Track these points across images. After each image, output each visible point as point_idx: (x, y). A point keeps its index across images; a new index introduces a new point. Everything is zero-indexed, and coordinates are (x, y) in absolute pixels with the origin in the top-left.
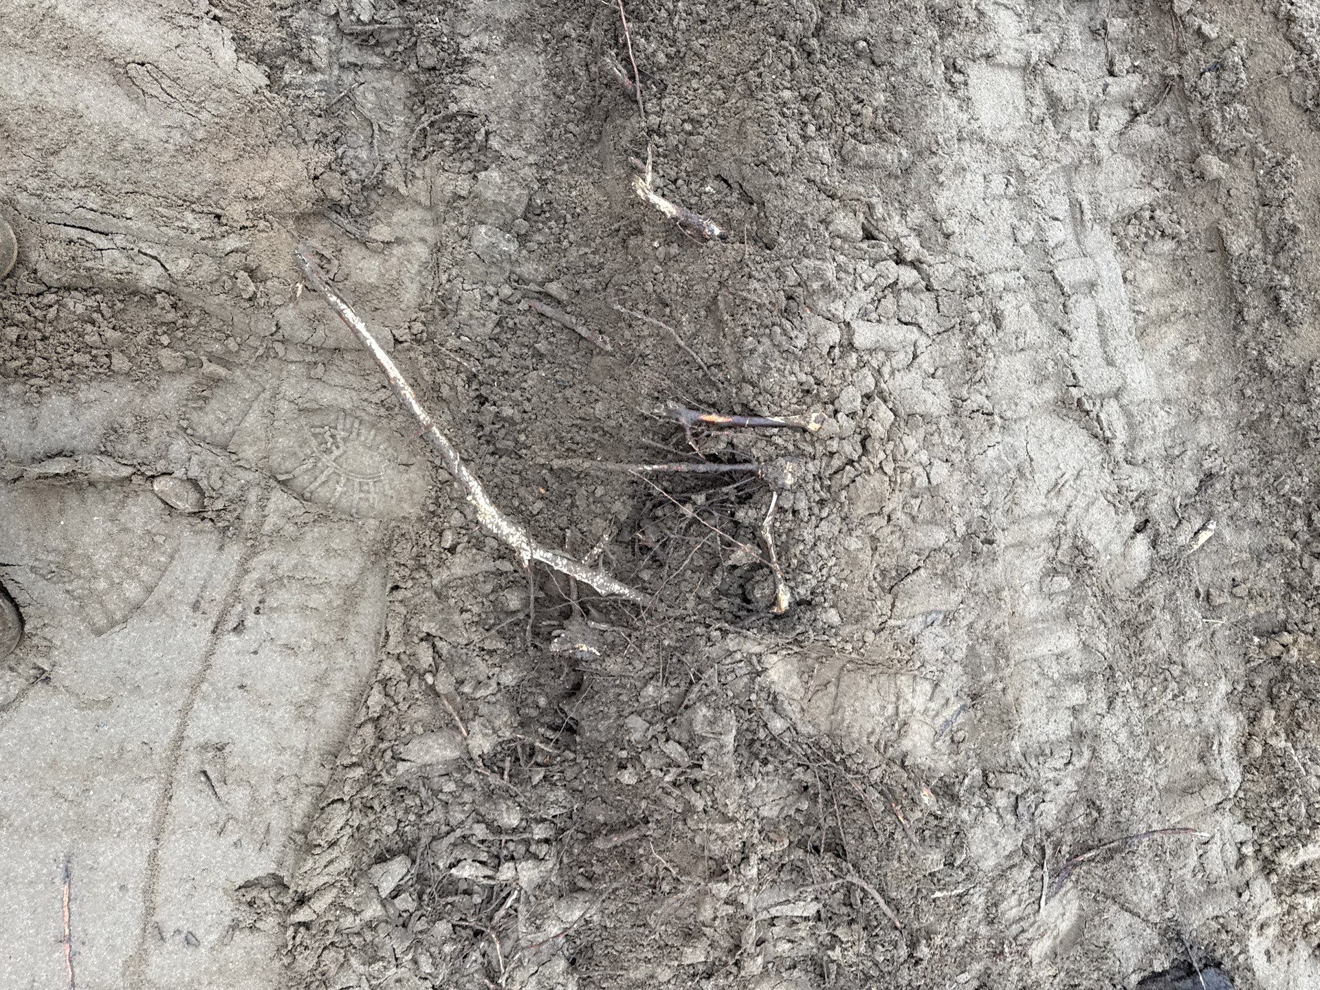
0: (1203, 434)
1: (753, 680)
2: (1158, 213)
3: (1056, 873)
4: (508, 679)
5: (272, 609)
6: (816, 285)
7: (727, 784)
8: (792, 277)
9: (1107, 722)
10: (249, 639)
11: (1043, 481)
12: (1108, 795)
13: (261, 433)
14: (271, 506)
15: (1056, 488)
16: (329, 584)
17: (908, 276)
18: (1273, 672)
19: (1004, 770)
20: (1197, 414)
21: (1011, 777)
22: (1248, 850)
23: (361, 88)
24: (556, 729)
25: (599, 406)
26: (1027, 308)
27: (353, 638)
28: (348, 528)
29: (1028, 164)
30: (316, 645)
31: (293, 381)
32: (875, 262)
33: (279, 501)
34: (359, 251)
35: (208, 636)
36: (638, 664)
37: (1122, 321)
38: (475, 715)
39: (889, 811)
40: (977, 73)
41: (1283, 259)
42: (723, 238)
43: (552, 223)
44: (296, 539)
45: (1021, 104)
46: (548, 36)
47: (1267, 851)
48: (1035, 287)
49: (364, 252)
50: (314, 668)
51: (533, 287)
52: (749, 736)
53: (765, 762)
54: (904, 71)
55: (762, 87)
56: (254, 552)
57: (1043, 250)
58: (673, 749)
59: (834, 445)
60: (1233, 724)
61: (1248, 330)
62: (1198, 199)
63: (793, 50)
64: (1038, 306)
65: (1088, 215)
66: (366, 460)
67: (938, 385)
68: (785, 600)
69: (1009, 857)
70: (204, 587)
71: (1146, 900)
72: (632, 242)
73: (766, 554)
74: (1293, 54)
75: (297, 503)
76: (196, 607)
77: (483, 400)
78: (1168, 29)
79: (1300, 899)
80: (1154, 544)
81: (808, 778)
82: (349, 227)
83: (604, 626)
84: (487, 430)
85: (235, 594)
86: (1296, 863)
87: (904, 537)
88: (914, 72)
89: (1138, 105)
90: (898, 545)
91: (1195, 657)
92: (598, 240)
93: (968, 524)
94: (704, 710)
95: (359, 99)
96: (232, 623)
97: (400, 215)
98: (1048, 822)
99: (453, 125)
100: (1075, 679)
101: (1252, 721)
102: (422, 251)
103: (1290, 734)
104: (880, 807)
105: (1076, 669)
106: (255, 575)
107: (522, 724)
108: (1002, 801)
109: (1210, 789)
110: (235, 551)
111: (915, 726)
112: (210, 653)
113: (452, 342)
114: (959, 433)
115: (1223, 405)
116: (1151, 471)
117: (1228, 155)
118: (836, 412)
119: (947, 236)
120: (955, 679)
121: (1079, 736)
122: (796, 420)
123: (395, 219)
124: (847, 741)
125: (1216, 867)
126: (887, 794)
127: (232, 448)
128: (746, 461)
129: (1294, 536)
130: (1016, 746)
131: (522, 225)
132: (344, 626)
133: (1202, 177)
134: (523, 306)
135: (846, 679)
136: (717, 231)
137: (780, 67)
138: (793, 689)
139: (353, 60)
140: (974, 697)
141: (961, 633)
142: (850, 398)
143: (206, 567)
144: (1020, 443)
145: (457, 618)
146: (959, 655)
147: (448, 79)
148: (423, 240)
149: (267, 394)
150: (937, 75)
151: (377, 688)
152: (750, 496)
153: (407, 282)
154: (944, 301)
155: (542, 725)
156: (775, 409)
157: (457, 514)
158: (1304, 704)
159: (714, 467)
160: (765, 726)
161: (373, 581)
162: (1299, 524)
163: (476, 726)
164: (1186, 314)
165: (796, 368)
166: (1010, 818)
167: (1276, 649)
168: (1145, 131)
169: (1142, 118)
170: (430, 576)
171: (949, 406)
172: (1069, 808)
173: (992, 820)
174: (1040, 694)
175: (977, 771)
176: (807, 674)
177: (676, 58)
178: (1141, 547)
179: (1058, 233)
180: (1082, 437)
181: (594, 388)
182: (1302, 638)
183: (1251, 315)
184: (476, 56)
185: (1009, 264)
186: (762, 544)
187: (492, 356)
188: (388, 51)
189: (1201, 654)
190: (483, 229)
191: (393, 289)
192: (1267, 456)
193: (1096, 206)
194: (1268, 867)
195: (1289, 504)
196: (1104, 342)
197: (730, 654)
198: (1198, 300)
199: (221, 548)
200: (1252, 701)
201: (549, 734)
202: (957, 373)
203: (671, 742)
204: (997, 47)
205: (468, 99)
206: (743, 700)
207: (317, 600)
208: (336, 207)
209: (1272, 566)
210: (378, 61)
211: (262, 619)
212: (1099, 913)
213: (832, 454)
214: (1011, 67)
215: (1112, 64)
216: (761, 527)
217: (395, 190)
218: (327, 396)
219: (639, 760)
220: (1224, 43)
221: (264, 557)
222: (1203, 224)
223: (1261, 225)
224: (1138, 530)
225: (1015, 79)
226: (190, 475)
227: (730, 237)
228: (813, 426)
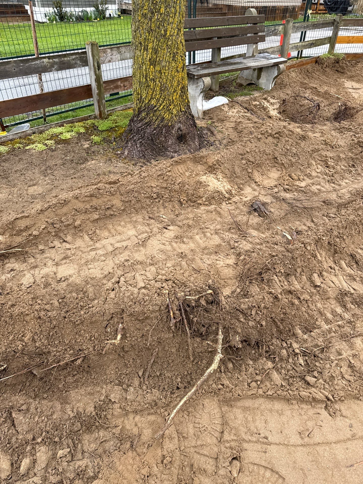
0: (140, 220)
1: (231, 297)
2: (90, 233)
3: (247, 234)
4: (251, 362)
5: (257, 430)
6: (132, 297)
7: (256, 299)
8: (130, 303)
9: (212, 228)
10: (268, 434)
11: (163, 247)
12: (227, 227)
13: (209, 448)
14: (229, 439)
15: (164, 244)
16: (244, 416)
17: (122, 279)
18: (189, 202)
19: (230, 245)
20: (136, 221)
21: (231, 243)
22: (227, 202)
23: (90, 449)
24: (259, 347)
25: (173, 351)
26: (122, 256)
27: (256, 405)
28: (227, 415)
29: (83, 261)
30: (262, 415)
31: (190, 443)
32: (120, 287)
33: (226, 437)
34: (142, 437)
35: (272, 446)
36: (237, 324)
37: (118, 238)
38: (263, 369)
39: (248, 263)
40: (59, 276)
41: (99, 208)
42: (122, 323)
43: (122, 377)
44: (235, 428)
45: (66, 265)
46: (64, 391)
47: (226, 199)
48: (116, 255)
49: (142, 434)
50: (268, 414)
51: (142, 379)
52: (243, 296)
53: (248, 292)
54: (65, 290)
55: (80, 320)
56: (244, 440)
57: (105, 255)
58: (253, 312)
59: (170, 287)
60: (202, 208)
61: (115, 213)
62: (85, 226)
63: (68, 314)
64: (121, 254)
65: (94, 247)
66: (205, 417)
67: (148, 269)
68: (210, 291)
69: (247, 242)
70: (259, 451)
71: (245, 218)
72: (126, 349)
73: (202, 296)
74: (50, 209)
75: (225, 432)
76: (265, 452)
77: (178, 388)
78: (42, 236)
79: (233, 193)
80: (169, 226)
81: (248, 282)
82: (136, 441)
83: (231, 335)
84: (186, 385)
85: (257, 442)
86: (227, 194)
87: (186, 270)
88: (65, 288)
89: (61, 241)
90: (188, 271)
91: (191, 216)
92: (126, 361)
93: (179, 258)
94: (242, 306)
95: (93, 449)
96: (266, 440)
97: (128, 427)
98: (237, 236)
99: (99, 413)
100: (205, 236)
101: (201, 204)
102: (138, 418)
103: (201, 198)
104: (248, 265)
105: (202, 235)
106: (250, 438)
107: (261, 356)
108: (236, 244)
109: (218, 210)
110: (245, 445)
111: (227, 263)
112: (276, 444)
113: (164, 400)
114: (158, 263)
115: (133, 217)
116: (153, 228)
117: (75, 221)
118: (162, 287)
119: (109, 273)
120: (213, 257)
121: (216, 233)
122: (167, 296)
123: (130, 428)
124: (237, 274)
125: (233, 208)
126: (245, 265)
127: (216, 457)
128: (180, 306)
129: (159, 201)
130: (223, 244)
131: (124, 386)
132: (254, 409)
133: (80, 225)
134: (147, 383)
135: (223, 278)
136: (121, 325)
137: (74, 316)
138: (229, 288)
139: (81, 454)
140: (216, 253)
141: (204, 256)
142: (158, 285)
143: (253, 452)
144: (155, 252)
145: (241, 379)
146: (209, 256)
147: (84, 418)
148: (134, 418)
149: (196, 450)
150: (64, 284)
151: (267, 393)
152: (188, 305)
153: (148, 420)
154: (126, 271)
155: (259, 351)
156: (165, 301)
157: (213, 386)
158: (195, 196)
159: (183, 313)
160: (240, 293)
161: (239, 404)
162: (157, 200)
163: (266, 368)
164: (113, 226)
165: (154, 298)
166: (239, 243)
167: (185, 202)
168: (69, 238)
169: (65, 239)
170: (232, 389)
171: (152, 266)
172: (232, 233)
173: (241, 246)
174: (210, 241)
175: (232, 250)
176: (224, 286)
177: (71, 348)
178: (171, 228)
179: (101, 252)
180: (149, 241)
181: (168, 353)
182: (181, 197)
183: (112, 213)
184: (75, 411)
185: (111, 261)
186: (199, 299)
187: (164, 388)
188: (77, 442)
189: (190, 215)
190: (128, 397)
191: (151, 423)
192: (143, 207)
193: (91, 246)
194: (229, 199)
195: (153, 202)
196: (124, 241)
197: (227, 303)
198: (110, 224)
199: (246, 450)
200: (196, 205)
201: (261, 347)
202: (144, 265)
203: (252, 313)
204: (52, 272)
205: (90, 409)
206: (236, 298)
207: (250, 418)
208: (132, 446)
209: (167, 204)
210: (80, 445)
211: (261, 432)
212: (251, 226)
213: (172, 287)
214: (57, 269)
215: (52, 247)
216: (195, 299)
217: (121, 430)
218: (191, 431)
219: (258, 322)
220: (46, 223)
221: (244, 437)
222: (91, 224)
223: (91, 212)
224: (167, 229)
225: (59, 267)
226: (229, 464)
227: (122, 321)
228: (167, 291)
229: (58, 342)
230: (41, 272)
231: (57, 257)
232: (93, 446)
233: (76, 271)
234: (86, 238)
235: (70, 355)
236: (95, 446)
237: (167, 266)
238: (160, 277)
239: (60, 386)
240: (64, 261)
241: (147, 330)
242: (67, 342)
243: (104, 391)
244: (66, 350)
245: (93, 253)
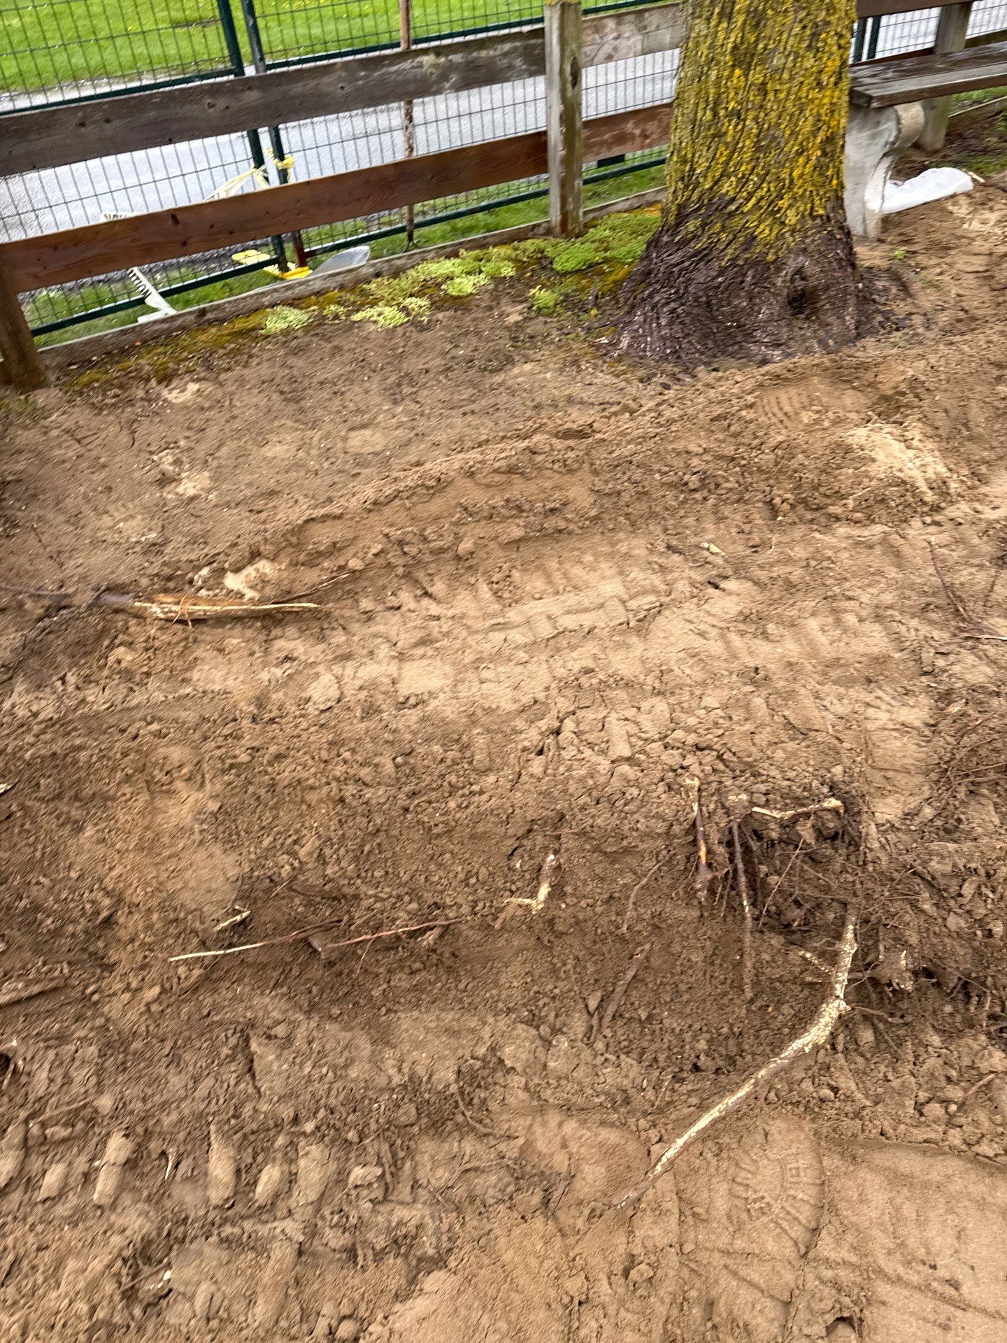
0: (641, 552)
1: (898, 829)
2: (494, 579)
3: (981, 631)
4: (936, 1040)
5: (928, 1253)
6: (591, 782)
7: (983, 848)
8: (584, 799)
9: (865, 598)
10: (961, 1274)
11: (698, 643)
12: (916, 600)
13: (767, 1268)
14: (833, 1256)
15: (702, 634)
16: (891, 1200)
17: (569, 725)
18: (800, 508)
19: (919, 661)
20: (627, 556)
21: (924, 656)
22: (928, 520)
23: (433, 1181)
24: (968, 997)
25: (694, 958)
26: (575, 654)
27: (935, 1177)
28: (837, 1184)
29: (469, 657)
30: (950, 1211)
31: (713, 1237)
32: (560, 748)
33: (826, 1246)
34: (578, 1184)
35: (970, 1315)
36: (907, 918)
37: (572, 600)
38: (973, 1068)
39: (974, 730)
40: (404, 690)
41: (526, 507)
42: (556, 852)
43: (541, 1003)
44: (858, 1230)
45: (425, 662)
46: (384, 1009)
47: (926, 509)
48: (558, 650)
49: (579, 1176)
50: (972, 1211)
51: (595, 1021)
52: (942, 833)
53: (959, 821)
54: (415, 733)
55: (446, 823)
56: (880, 1271)
57: (531, 647)
58: (968, 889)
59: (708, 769)
60: (842, 530)
61: (572, 526)
62: (485, 556)
63: (416, 802)
64: (572, 648)
65: (501, 620)
66: (768, 1172)
67: (645, 705)
68: (834, 803)
69: (980, 658)
70: (925, 1320)
71: (982, 578)
72: (560, 927)
73: (807, 815)
74: (397, 502)
75: (824, 1232)
76: (946, 1328)
77: (696, 1068)
78: (371, 574)
79: (952, 491)
80: (726, 578)
81: (963, 789)
82: (560, 1191)
83: (881, 948)
84: (721, 1063)
85: (925, 1288)
86: (930, 493)
87: (763, 725)
88: (414, 727)
89: (419, 592)
90: (769, 729)
91: (799, 552)
92: (555, 960)
93: (745, 684)
94: (933, 863)
95: (442, 1182)
96: (950, 1291)
97: (541, 1145)
98: (946, 636)
99: (468, 1090)
100: (838, 622)
101: (837, 519)
102: (570, 1127)
103: (843, 497)
104: (974, 737)
105: (830, 620)
106: (901, 1270)
107: (972, 1027)
108: (941, 662)
109: (892, 542)
110: (883, 1289)
111: (901, 719)
112: (984, 1311)
113: (650, 1094)
114: (678, 691)
115: (620, 541)
116: (676, 580)
117: (458, 538)
118: (682, 768)
119: (536, 702)
120: (859, 693)
121: (878, 618)
122: (694, 795)
123: (545, 1151)
124: (930, 761)
125: (945, 538)
126: (962, 732)
127: (786, 1297)
128: (731, 832)
129: (705, 499)
130: (897, 655)
131: (545, 1030)
132: (926, 1185)
133: (472, 553)
134: (608, 1033)
135: (880, 764)
136: (552, 857)
137: (430, 810)
138: (898, 802)
139: (409, 1188)
140: (869, 681)
141: (826, 688)
142: (673, 758)
143: (906, 1317)
144: (674, 657)
145: (896, 1083)
146: (842, 690)
147: (427, 1096)
148: (560, 1125)
149: (730, 1262)
150: (413, 716)
151: (976, 1149)
152: (755, 832)
153: (600, 1139)
154: (583, 703)
155: (968, 1010)
156: (688, 809)
157: (804, 1085)
158: (822, 490)
159: (738, 857)
160: (931, 821)
161: (879, 1158)
162: (698, 496)
163: (984, 1066)
164: (560, 563)
165: (655, 794)
166: (952, 658)
167: (786, 507)
168: (439, 587)
169: (430, 590)
170: (864, 1107)
171: (659, 698)
172: (932, 623)
173: (957, 669)
174: (854, 642)
175: (923, 679)
176: (882, 793)
177: (415, 894)
178: (731, 585)
179: (517, 636)
180: (660, 619)
181: (678, 963)
182: (775, 492)
183: (562, 525)
184: (406, 1070)
185: (545, 666)
186: (795, 820)
187: (655, 1060)
188: (401, 1154)
189: (797, 549)
190: (552, 1064)
191: (608, 1152)
192: (653, 515)
193: (494, 615)
194: (936, 509)
195: (685, 501)
196: (587, 610)
197: (883, 847)
198: (551, 556)
199: (884, 1303)
200: (823, 520)
201: (975, 1000)
202: (634, 693)
203: (963, 892)
204: (387, 676)
205: (446, 1075)
206: (916, 836)
207: (909, 1211)
208: (546, 1202)
209: (727, 511)
210: (408, 1164)
211: (939, 1263)
212: (1000, 605)
213: (714, 770)
214: (400, 669)
215: (392, 608)
216: (782, 819)
217: (522, 1150)
218: (721, 1204)
219: (980, 920)
220: (385, 540)
221: (882, 1263)
222: (501, 553)
223: (505, 519)
224: (717, 587)
225: (407, 666)
226: (824, 1333)
227: (557, 846)
228: (696, 782)
229: (382, 873)
230: (359, 674)
231: (403, 636)
232: (442, 1176)
233: (449, 682)
234: (485, 591)
235: (409, 913)
236: (447, 1174)
237: (703, 704)
238: (679, 734)
239: (376, 993)
240: (420, 651)
241: (625, 885)
242: (405, 878)
243: (486, 1033)
244: (399, 897)
245: (497, 637)
